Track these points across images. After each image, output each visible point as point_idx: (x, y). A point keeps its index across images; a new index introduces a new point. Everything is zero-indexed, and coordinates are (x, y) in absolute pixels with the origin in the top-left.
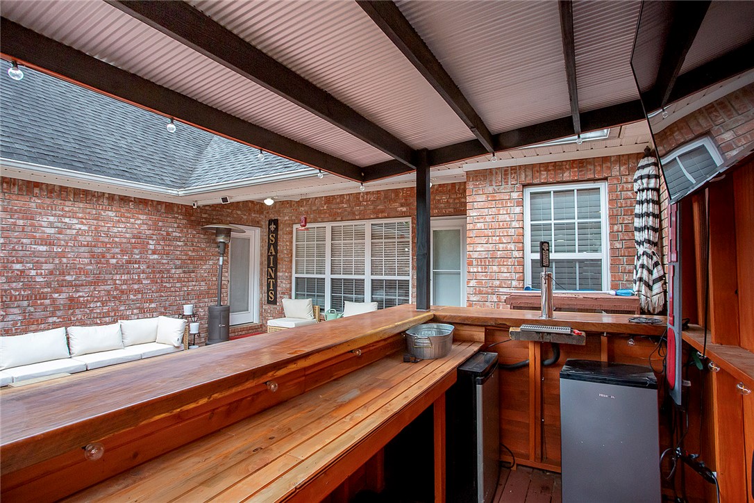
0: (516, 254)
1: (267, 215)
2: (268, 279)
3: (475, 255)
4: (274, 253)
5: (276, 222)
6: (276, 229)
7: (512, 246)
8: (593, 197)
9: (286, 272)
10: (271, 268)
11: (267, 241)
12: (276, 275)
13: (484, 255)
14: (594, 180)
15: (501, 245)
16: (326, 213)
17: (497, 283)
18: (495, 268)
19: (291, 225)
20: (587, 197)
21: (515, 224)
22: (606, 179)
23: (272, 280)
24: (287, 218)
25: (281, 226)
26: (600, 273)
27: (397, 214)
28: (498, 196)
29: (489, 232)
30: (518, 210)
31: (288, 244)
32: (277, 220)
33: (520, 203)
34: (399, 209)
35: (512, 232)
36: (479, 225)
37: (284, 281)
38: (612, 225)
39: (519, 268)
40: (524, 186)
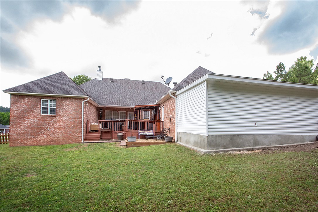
0: (143, 117)
4: (102, 115)
12: (102, 119)
16: (112, 109)
18: (141, 118)
20: (148, 112)
22: (150, 111)
28: (141, 111)
30: (143, 113)
31: (104, 114)
32: (102, 109)
34: (124, 110)
35: (143, 115)
38: (150, 115)
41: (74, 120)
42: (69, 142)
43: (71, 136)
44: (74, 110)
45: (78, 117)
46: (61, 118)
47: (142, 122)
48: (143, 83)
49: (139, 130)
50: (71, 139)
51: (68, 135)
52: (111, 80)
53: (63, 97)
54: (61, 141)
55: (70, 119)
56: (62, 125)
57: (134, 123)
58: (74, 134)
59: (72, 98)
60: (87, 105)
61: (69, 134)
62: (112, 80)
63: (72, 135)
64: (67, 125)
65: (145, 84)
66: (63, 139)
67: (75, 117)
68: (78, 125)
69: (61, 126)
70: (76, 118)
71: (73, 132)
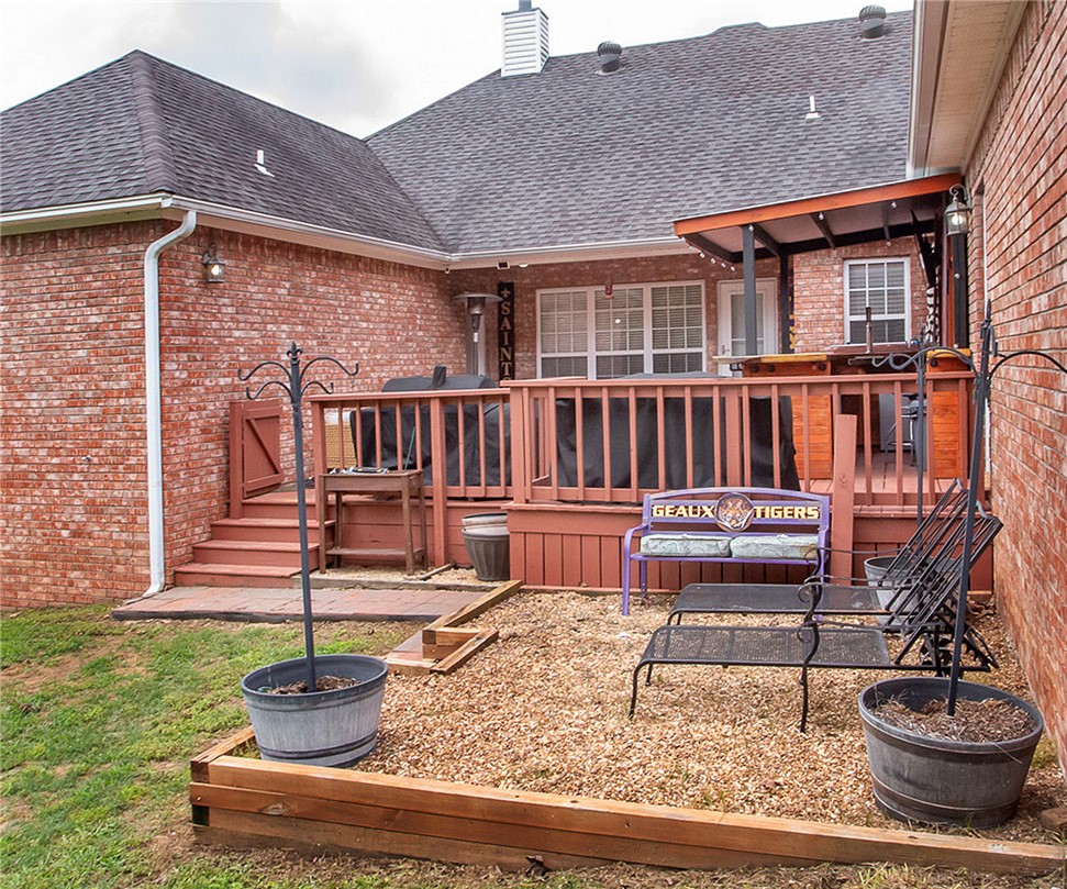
0: (837, 317)
1: (494, 278)
2: (500, 362)
3: (802, 319)
4: (509, 327)
5: (510, 286)
6: (511, 298)
7: (834, 310)
8: (899, 269)
9: (528, 351)
10: (506, 347)
11: (496, 312)
12: (513, 356)
13: (810, 318)
14: (900, 256)
15: (825, 310)
16: (589, 274)
17: (822, 342)
18: (820, 329)
19: (533, 291)
20: (894, 269)
21: (836, 292)
22: (908, 255)
23: (507, 364)
24: (528, 281)
25: (518, 292)
26: (903, 329)
27: (687, 277)
28: (822, 268)
29: (814, 299)
30: (839, 279)
31: (530, 314)
32: (512, 284)
33: (841, 275)
34: (690, 270)
35: (834, 298)
36: (805, 293)
37: (526, 364)
38: (912, 292)
39: (840, 328)
40: (844, 259)
41: (97, 410)
42: (73, 591)
43: (79, 544)
44: (96, 332)
45: (124, 384)
46: (18, 404)
47: (688, 396)
48: (874, 33)
49: (649, 496)
50: (82, 569)
51: (65, 533)
52: (605, 58)
53: (24, 236)
54: (24, 579)
55: (75, 401)
56: (24, 452)
57: (592, 407)
58: (104, 527)
59: (83, 229)
60: (216, 270)
61: (65, 526)
62: (612, 58)
63: (90, 535)
64: (55, 452)
65: (888, 32)
66: (34, 568)
67: (104, 385)
68: (129, 453)
69: (18, 462)
70: (108, 394)
71: (94, 509)
